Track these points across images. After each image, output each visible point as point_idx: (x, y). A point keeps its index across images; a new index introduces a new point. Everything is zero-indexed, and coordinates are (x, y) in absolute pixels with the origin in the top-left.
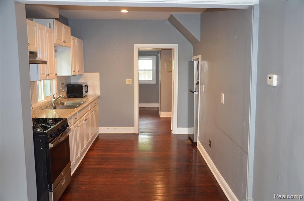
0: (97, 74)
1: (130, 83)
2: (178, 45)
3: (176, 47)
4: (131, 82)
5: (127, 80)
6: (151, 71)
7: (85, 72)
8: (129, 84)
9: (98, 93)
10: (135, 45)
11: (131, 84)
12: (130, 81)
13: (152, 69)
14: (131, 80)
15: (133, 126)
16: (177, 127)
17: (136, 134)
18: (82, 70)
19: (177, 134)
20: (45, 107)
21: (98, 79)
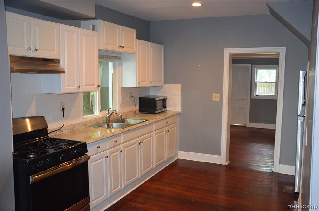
0: (179, 86)
1: (217, 98)
2: (285, 48)
3: (282, 51)
4: (219, 97)
5: (214, 94)
6: (275, 83)
7: (165, 83)
8: (216, 100)
9: (179, 109)
10: (225, 49)
11: (218, 100)
12: (217, 96)
13: (275, 81)
14: (219, 95)
15: (220, 154)
16: (280, 163)
17: (223, 165)
18: (161, 81)
19: (278, 173)
20: (95, 123)
21: (179, 93)
